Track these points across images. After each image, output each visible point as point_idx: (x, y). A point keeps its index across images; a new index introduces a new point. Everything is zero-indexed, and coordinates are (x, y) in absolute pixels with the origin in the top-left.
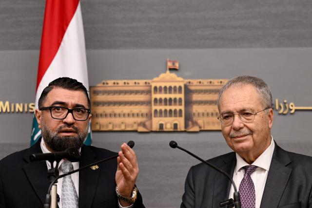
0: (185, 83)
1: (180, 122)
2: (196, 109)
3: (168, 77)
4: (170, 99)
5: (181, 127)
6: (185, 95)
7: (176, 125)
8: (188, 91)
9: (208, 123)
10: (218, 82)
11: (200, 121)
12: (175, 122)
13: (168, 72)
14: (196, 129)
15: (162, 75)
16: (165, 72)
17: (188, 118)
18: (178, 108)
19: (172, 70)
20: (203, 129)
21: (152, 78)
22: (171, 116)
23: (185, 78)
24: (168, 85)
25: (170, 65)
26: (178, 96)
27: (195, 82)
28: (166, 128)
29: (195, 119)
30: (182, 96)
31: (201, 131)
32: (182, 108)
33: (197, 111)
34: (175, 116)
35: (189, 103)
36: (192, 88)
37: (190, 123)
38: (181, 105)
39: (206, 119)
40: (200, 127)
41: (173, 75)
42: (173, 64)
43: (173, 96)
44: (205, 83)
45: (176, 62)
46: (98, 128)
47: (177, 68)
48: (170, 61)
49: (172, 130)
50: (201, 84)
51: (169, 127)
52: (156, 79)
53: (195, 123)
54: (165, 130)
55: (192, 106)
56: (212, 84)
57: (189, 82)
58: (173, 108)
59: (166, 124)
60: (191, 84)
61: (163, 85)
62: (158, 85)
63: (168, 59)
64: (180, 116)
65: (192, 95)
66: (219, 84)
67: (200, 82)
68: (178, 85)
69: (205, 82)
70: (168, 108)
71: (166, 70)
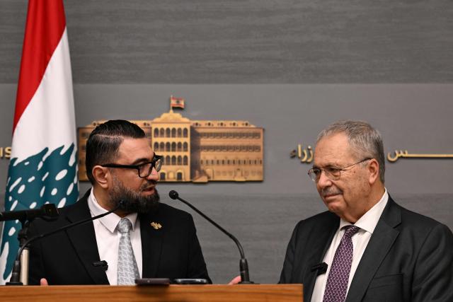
0: (192, 125)
1: (185, 170)
2: (205, 156)
3: (171, 118)
4: (174, 143)
5: (186, 177)
6: (191, 139)
7: (180, 175)
8: (195, 134)
9: (219, 173)
10: (231, 124)
11: (209, 171)
12: (180, 171)
13: (171, 111)
14: (204, 179)
15: (164, 115)
16: (168, 112)
17: (195, 167)
18: (183, 154)
19: (176, 109)
20: (212, 179)
21: (152, 119)
22: (174, 164)
23: (191, 118)
24: (171, 127)
25: (173, 102)
26: (183, 140)
27: (203, 123)
28: (168, 178)
29: (202, 167)
30: (188, 140)
31: (210, 182)
32: (188, 154)
33: (205, 158)
34: (180, 164)
35: (195, 148)
36: (200, 131)
37: (197, 172)
38: (186, 150)
39: (216, 168)
40: (209, 178)
41: (178, 115)
42: (178, 102)
43: (176, 140)
44: (216, 125)
45: (181, 99)
47: (183, 107)
48: (173, 98)
49: (175, 180)
50: (211, 126)
51: (171, 177)
52: (157, 120)
53: (203, 173)
54: (167, 180)
55: (199, 152)
56: (223, 126)
57: (197, 124)
58: (177, 154)
59: (168, 174)
60: (198, 126)
61: (165, 127)
62: (159, 127)
63: (172, 96)
64: (186, 164)
65: (199, 139)
66: (232, 126)
67: (209, 124)
68: (182, 127)
69: (215, 123)
70: (171, 154)
71: (169, 109)
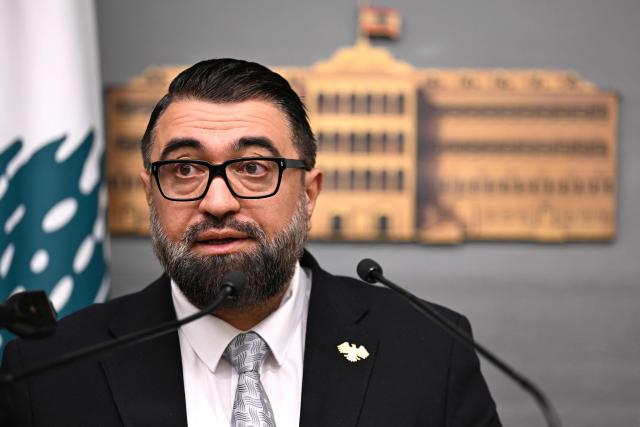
0: (419, 82)
1: (400, 208)
2: (453, 168)
4: (369, 135)
5: (402, 225)
6: (417, 124)
7: (383, 222)
8: (427, 110)
9: (491, 216)
12: (383, 211)
13: (363, 44)
14: (450, 232)
16: (352, 45)
17: (427, 198)
18: (392, 163)
21: (309, 62)
23: (418, 63)
24: (362, 89)
26: (393, 125)
30: (407, 125)
32: (407, 163)
37: (431, 211)
38: (403, 152)
39: (483, 201)
41: (380, 55)
42: (382, 17)
43: (376, 124)
45: (390, 10)
46: (129, 222)
48: (368, 8)
51: (361, 224)
52: (323, 67)
53: (447, 215)
58: (376, 163)
61: (346, 89)
62: (329, 90)
64: (400, 187)
68: (392, 89)
70: (361, 163)
71: (357, 38)
